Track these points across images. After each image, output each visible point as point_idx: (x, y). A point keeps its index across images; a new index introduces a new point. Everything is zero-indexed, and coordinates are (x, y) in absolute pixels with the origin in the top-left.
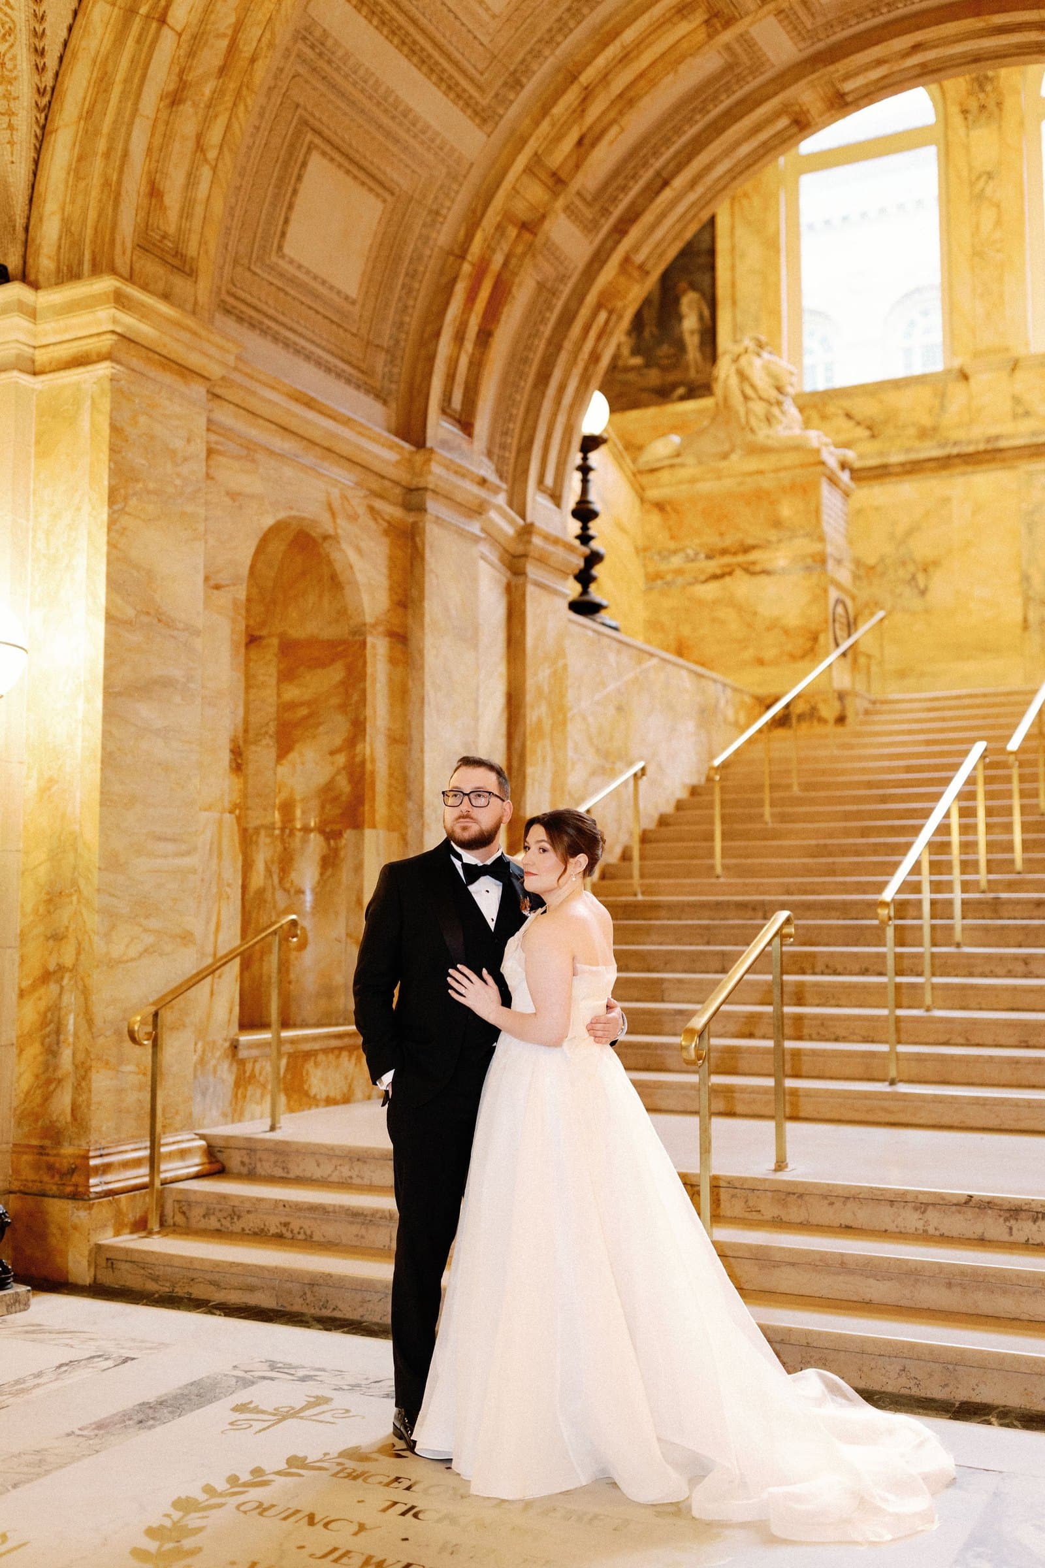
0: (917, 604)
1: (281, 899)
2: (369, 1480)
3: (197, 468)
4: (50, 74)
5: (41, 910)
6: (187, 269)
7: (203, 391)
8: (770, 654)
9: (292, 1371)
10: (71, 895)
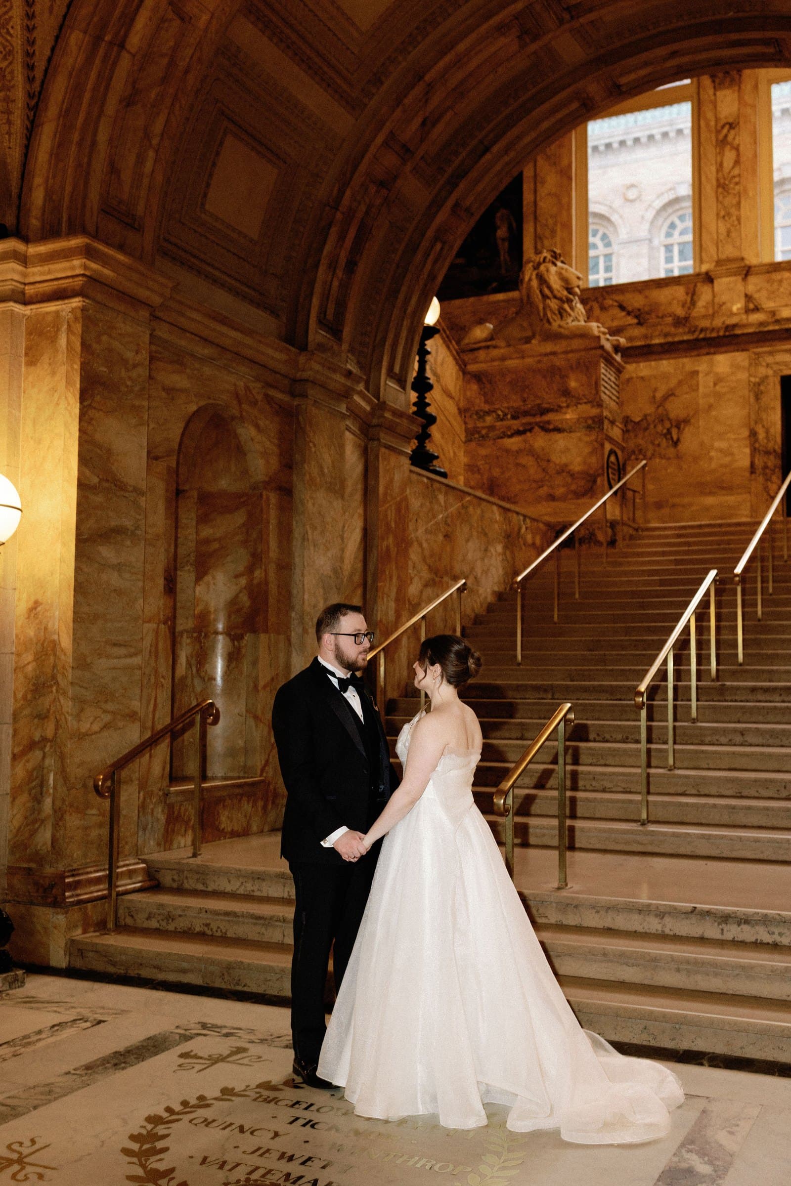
0: (671, 451)
1: (198, 685)
2: (279, 1103)
3: (143, 372)
4: (37, 83)
5: (29, 697)
6: (136, 226)
7: (147, 315)
8: (560, 491)
9: (218, 1030)
10: (51, 686)
